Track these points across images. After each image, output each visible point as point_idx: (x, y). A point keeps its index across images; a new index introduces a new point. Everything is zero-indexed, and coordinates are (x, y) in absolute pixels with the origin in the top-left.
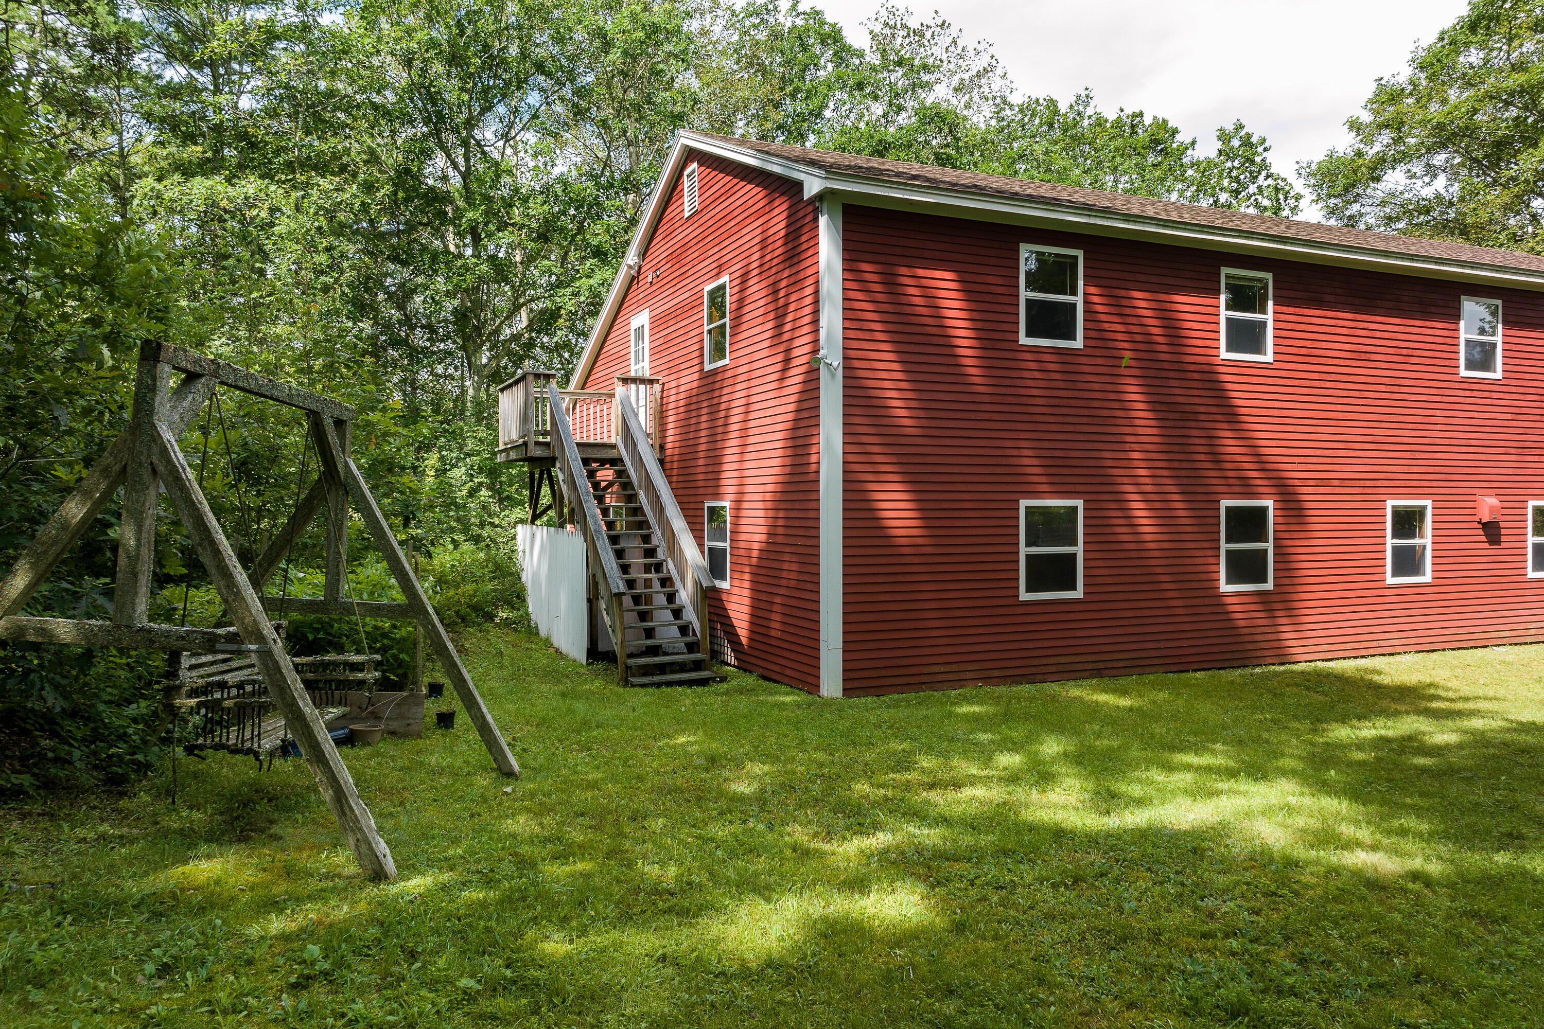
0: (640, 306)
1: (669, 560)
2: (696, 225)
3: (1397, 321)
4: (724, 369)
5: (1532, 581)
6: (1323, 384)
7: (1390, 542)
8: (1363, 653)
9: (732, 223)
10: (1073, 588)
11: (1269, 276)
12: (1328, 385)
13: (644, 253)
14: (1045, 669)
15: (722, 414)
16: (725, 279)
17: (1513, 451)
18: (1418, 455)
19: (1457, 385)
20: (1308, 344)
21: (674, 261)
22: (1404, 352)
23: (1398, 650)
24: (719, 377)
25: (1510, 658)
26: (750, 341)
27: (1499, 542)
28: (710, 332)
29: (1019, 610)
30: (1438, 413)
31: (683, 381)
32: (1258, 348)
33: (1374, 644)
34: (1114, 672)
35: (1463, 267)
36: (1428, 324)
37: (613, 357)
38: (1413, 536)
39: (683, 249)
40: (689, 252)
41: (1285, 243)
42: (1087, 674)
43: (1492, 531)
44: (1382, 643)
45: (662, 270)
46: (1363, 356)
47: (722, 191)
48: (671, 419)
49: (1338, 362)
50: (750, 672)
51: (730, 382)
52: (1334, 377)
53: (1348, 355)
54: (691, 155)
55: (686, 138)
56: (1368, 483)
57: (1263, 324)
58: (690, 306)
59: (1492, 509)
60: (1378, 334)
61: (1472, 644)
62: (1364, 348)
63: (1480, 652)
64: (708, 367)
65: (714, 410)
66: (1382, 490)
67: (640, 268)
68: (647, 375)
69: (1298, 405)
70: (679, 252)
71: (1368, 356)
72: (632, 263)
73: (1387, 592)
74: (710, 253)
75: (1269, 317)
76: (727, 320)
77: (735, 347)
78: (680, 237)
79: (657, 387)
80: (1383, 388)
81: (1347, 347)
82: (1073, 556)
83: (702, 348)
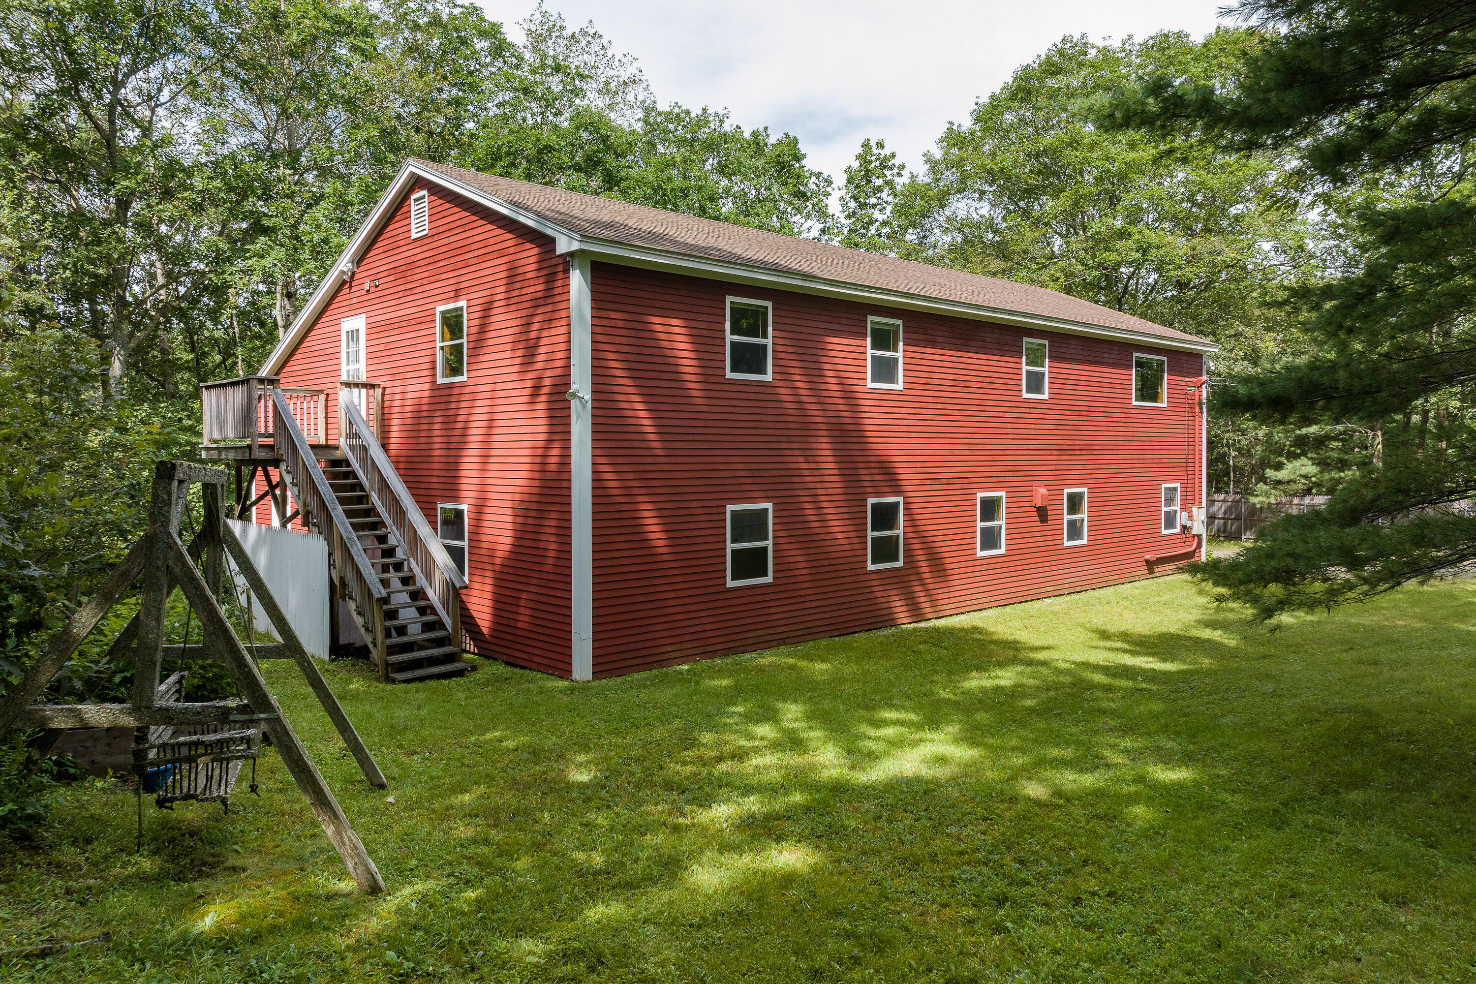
0: (353, 310)
1: (411, 559)
2: (425, 248)
3: (983, 356)
4: (462, 385)
5: (1067, 548)
6: (935, 406)
7: (979, 525)
8: (962, 610)
9: (470, 255)
10: (766, 575)
11: (900, 322)
12: (939, 406)
13: (360, 259)
14: (744, 642)
15: (460, 425)
16: (462, 303)
17: (1055, 452)
18: (996, 458)
19: (1021, 405)
20: (925, 375)
21: (398, 276)
22: (988, 380)
23: (984, 606)
24: (456, 391)
25: (1056, 608)
26: (492, 364)
27: (1046, 521)
28: (442, 348)
29: (727, 596)
30: (1009, 426)
31: (410, 388)
32: (892, 379)
33: (969, 603)
34: (795, 640)
35: (1025, 317)
36: (1003, 358)
37: (317, 353)
38: (993, 520)
39: (409, 267)
40: (417, 271)
41: (912, 298)
42: (775, 643)
43: (1042, 513)
44: (974, 602)
45: (382, 281)
46: (962, 384)
47: (458, 223)
48: (395, 422)
49: (945, 388)
50: (495, 659)
51: (467, 397)
52: (943, 400)
53: (952, 383)
54: (417, 182)
55: (413, 167)
56: (965, 481)
57: (897, 360)
58: (418, 321)
59: (1043, 496)
60: (971, 367)
61: (1030, 598)
62: (962, 378)
63: (1036, 604)
64: (440, 380)
65: (449, 421)
66: (974, 486)
67: (353, 274)
68: (364, 379)
69: (919, 423)
70: (404, 268)
71: (965, 384)
72: (345, 269)
73: (977, 563)
74: (444, 276)
75: (900, 355)
76: (464, 340)
77: (474, 367)
78: (404, 255)
79: (379, 391)
80: (974, 408)
81: (951, 377)
82: (765, 549)
83: (434, 362)
